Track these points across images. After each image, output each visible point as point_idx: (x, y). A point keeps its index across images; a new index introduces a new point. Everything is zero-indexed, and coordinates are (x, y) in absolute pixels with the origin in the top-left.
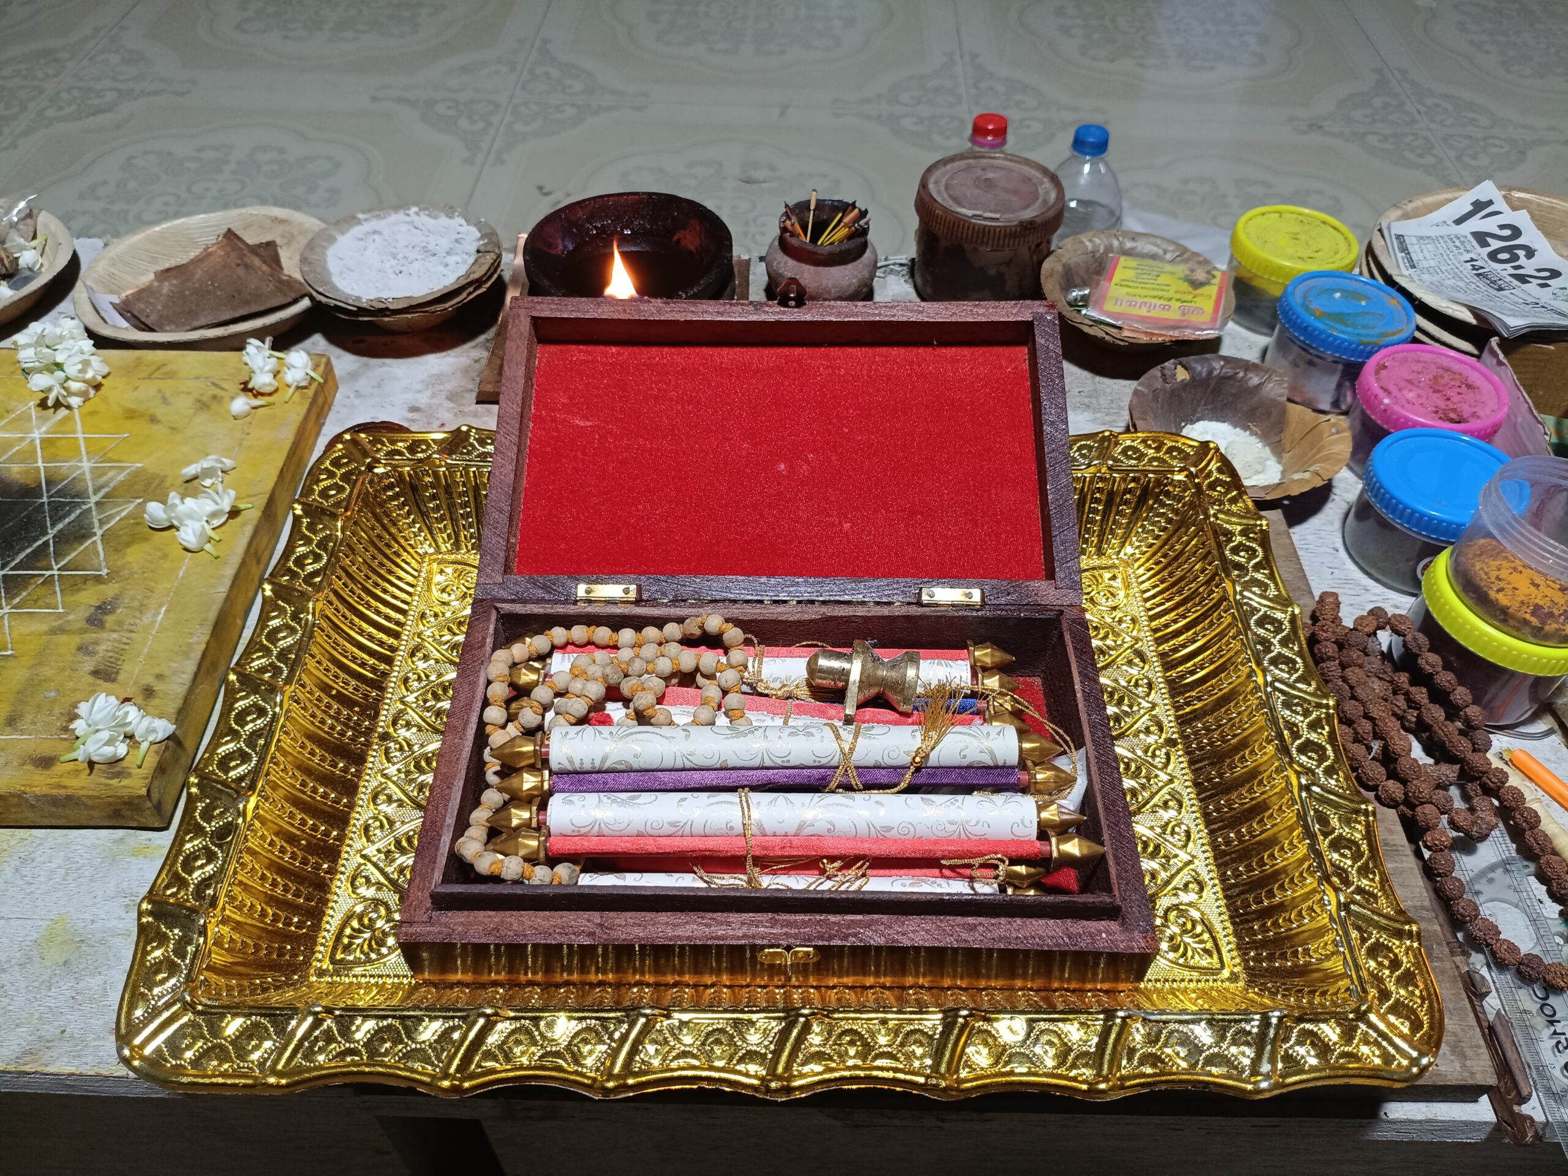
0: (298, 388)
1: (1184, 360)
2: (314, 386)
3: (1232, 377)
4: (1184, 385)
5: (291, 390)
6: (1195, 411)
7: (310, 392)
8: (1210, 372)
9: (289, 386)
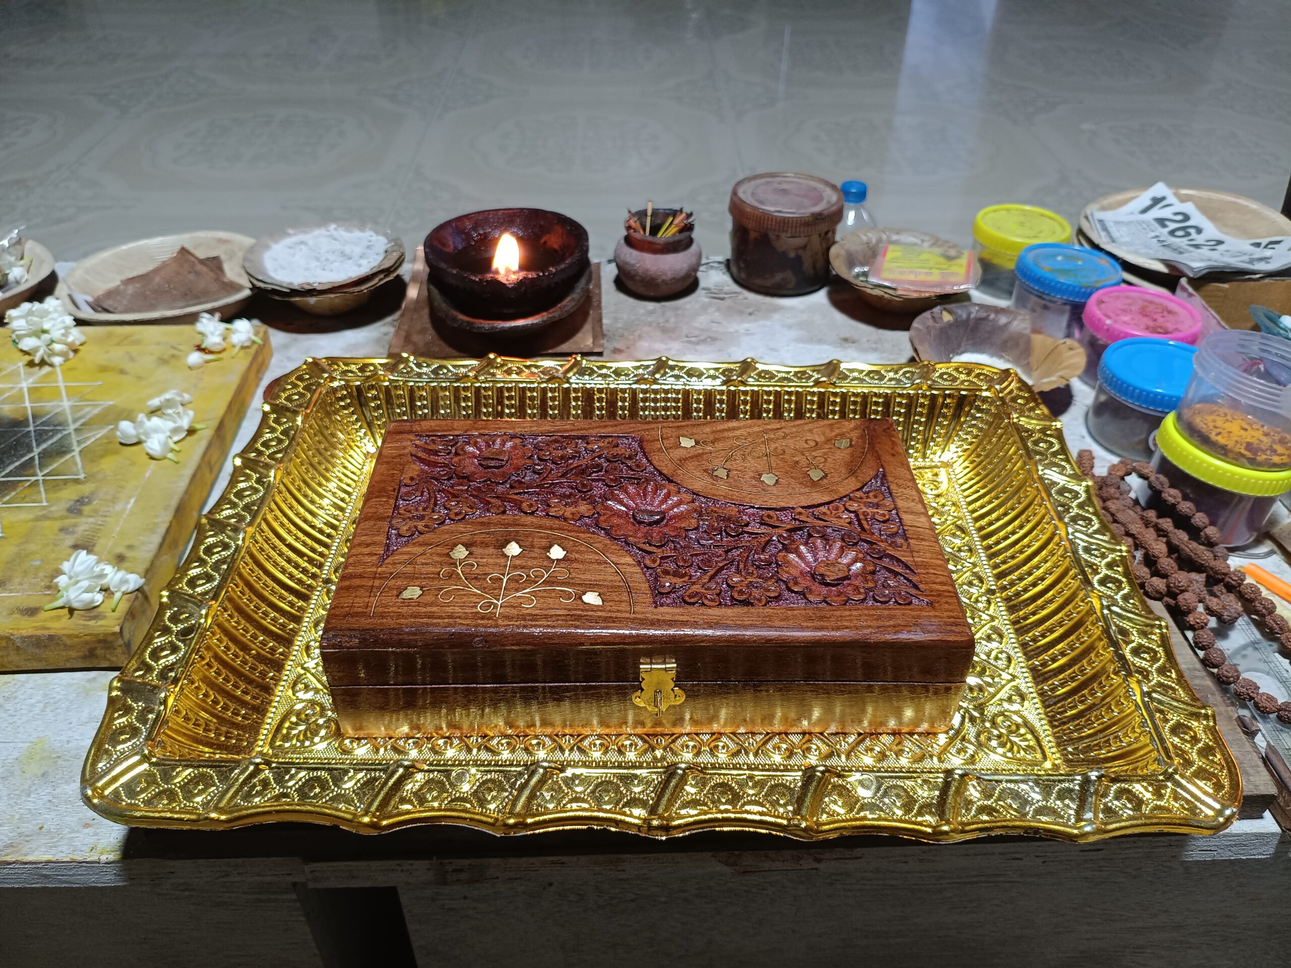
0: (243, 348)
1: (947, 306)
2: (255, 347)
3: (985, 319)
4: (950, 325)
5: (237, 349)
6: (959, 346)
7: (252, 351)
8: (969, 315)
9: (234, 346)
